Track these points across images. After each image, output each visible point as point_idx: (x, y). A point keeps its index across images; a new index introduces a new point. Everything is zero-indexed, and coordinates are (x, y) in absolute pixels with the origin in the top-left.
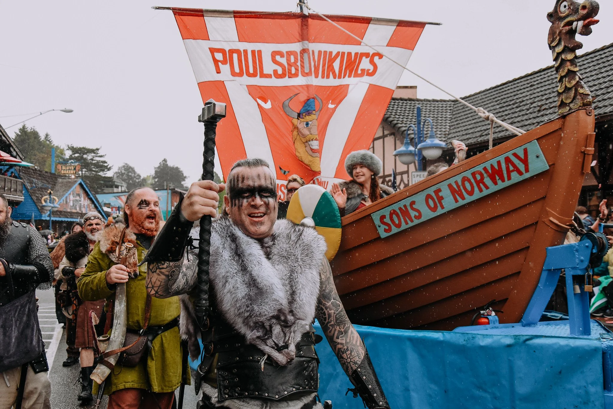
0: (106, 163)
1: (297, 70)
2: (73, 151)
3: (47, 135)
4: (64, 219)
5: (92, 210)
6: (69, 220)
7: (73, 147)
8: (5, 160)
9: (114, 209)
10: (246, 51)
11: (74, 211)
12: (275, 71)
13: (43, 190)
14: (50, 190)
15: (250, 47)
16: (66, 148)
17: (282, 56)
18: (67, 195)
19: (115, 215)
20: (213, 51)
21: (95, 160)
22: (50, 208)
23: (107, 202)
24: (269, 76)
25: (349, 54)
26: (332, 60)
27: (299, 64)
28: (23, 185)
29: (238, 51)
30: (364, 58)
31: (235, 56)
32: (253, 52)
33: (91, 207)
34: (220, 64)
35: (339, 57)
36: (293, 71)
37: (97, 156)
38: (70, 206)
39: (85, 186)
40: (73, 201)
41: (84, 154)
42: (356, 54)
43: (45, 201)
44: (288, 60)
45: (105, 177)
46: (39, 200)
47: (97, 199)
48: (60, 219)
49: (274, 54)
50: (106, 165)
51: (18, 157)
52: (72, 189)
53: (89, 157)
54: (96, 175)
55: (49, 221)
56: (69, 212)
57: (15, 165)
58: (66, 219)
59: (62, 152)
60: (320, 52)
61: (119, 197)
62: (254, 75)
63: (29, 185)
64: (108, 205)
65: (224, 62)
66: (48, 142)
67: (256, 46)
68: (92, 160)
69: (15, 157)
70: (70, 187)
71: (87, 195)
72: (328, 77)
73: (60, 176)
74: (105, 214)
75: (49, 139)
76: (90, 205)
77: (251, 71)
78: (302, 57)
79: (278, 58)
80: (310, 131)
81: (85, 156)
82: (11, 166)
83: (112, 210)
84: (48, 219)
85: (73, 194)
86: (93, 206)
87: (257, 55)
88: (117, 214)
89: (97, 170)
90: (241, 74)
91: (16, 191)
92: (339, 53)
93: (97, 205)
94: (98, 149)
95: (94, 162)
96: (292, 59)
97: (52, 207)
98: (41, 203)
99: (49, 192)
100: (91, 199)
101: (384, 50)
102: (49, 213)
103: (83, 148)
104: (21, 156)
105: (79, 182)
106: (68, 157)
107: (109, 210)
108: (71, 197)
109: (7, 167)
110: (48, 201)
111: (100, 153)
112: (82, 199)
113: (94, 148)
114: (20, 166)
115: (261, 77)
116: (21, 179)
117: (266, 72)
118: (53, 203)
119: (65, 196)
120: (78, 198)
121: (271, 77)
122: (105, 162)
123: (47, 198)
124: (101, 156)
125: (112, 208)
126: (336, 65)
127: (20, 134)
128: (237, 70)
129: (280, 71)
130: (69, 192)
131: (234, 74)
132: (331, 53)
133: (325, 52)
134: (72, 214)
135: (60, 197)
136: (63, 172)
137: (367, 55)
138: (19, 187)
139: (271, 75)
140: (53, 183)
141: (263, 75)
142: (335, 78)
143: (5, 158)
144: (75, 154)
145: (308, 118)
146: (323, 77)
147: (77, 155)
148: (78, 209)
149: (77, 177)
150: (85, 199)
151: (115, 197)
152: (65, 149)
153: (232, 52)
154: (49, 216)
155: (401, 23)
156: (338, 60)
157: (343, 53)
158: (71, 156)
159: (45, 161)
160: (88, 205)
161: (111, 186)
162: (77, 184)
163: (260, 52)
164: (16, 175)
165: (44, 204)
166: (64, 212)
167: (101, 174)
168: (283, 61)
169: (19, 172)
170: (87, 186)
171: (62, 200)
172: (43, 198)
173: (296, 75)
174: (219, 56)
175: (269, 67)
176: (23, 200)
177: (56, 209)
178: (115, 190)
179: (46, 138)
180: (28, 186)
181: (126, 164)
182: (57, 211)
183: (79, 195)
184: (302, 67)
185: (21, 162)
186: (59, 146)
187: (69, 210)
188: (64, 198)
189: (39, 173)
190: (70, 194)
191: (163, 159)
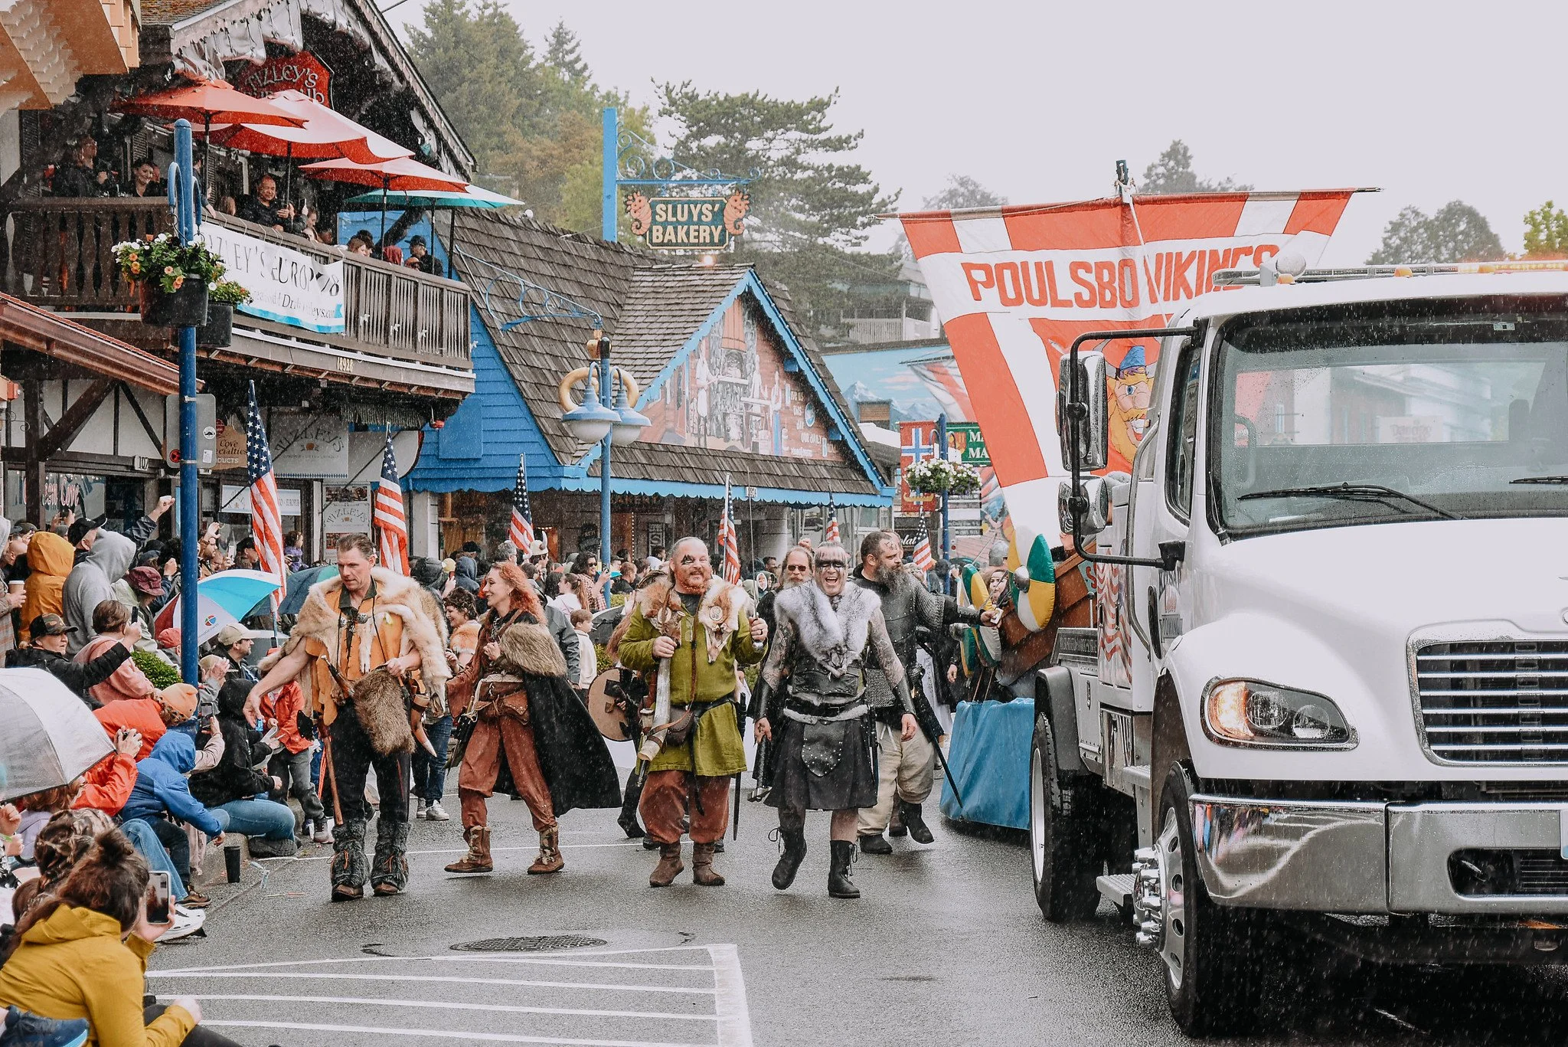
0: (864, 179)
1: (1113, 295)
2: (693, 121)
3: (560, 38)
4: (665, 490)
5: (805, 437)
6: (693, 492)
7: (693, 98)
8: (388, 181)
9: (917, 434)
10: (1025, 265)
11: (715, 443)
12: (1078, 296)
13: (566, 334)
14: (598, 333)
15: (1032, 257)
16: (657, 104)
17: (1088, 270)
18: (680, 357)
19: (921, 469)
20: (968, 267)
21: (805, 169)
22: (603, 431)
23: (872, 396)
24: (1067, 304)
25: (1214, 253)
26: (1182, 267)
27: (1116, 285)
28: (471, 306)
29: (1011, 266)
30: (1242, 256)
31: (1007, 274)
32: (1038, 265)
33: (800, 425)
34: (979, 285)
35: (1196, 260)
36: (1108, 296)
37: (813, 145)
38: (693, 421)
39: (769, 312)
40: (711, 391)
41: (747, 135)
42: (1227, 252)
43: (581, 396)
44: (1099, 278)
45: (855, 258)
46: (547, 386)
47: (827, 379)
48: (649, 489)
49: (1075, 267)
50: (861, 189)
51: (445, 161)
52: (704, 329)
53: (777, 146)
54: (813, 246)
55: (597, 496)
56: (692, 452)
57: (433, 205)
58: (679, 491)
59: (637, 125)
60: (1159, 256)
61: (932, 364)
62: (1041, 302)
63: (500, 308)
64: (881, 412)
65: (988, 284)
66: (565, 75)
67: (1042, 256)
68: (790, 163)
69: (435, 164)
70: (698, 315)
71: (782, 354)
72: (1176, 297)
73: (645, 259)
74: (872, 464)
75: (569, 58)
76: (797, 410)
77: (1036, 295)
78: (1121, 274)
79: (1081, 273)
80: (1134, 403)
81: (754, 145)
82: (413, 210)
83: (906, 440)
84: (591, 485)
85: (711, 353)
86: (810, 415)
87: (1046, 271)
88: (934, 462)
89: (815, 219)
90: (1018, 301)
91: (437, 338)
92: (1193, 254)
93: (832, 413)
94: (820, 106)
95: (799, 175)
96: (1106, 277)
97: (616, 425)
98: (560, 403)
99: (593, 343)
100: (798, 379)
101: (1280, 240)
102: (596, 453)
103: (747, 102)
104: (460, 158)
105: (740, 289)
106: (669, 155)
107: (890, 439)
108: (703, 371)
109: (394, 216)
110: (593, 391)
111: (836, 122)
112: (757, 378)
113: (802, 99)
114: (456, 210)
115: (1053, 305)
116: (460, 275)
117: (1062, 296)
118: (618, 403)
119: (672, 365)
120: (734, 375)
121: (1072, 306)
122: (854, 175)
123: (585, 379)
124: (838, 145)
125: (905, 428)
126: (1191, 275)
127: (429, 34)
128: (1011, 294)
129: (1086, 296)
130: (690, 346)
131: (1005, 301)
132: (1179, 255)
133: (1169, 255)
134: (709, 462)
135: (647, 371)
136: (657, 234)
137: (1247, 251)
138: (454, 322)
139: (1071, 301)
140: (610, 296)
141: (1057, 303)
142: (1189, 296)
143: (387, 168)
144: (700, 135)
145: (1130, 379)
146: (1166, 298)
147: (712, 141)
148: (735, 433)
149: (726, 261)
150: (767, 382)
151: (911, 364)
152: (653, 112)
153: (1001, 267)
154: (600, 468)
155: (1304, 196)
156: (1194, 266)
157: (1202, 253)
158: (683, 144)
159: (556, 178)
160: (786, 411)
161: (891, 311)
162: (729, 303)
163: (1050, 264)
164: (439, 255)
165: (573, 408)
166: (668, 449)
167: (837, 240)
168: (1091, 278)
169: (452, 239)
170: (778, 310)
171: (655, 386)
172: (567, 380)
173: (1112, 304)
174: (979, 275)
175: (1066, 288)
176: (470, 388)
177: (629, 436)
178: (911, 329)
179: (554, 51)
180: (494, 309)
181: (963, 183)
182: (636, 445)
183: (739, 358)
184: (1122, 290)
185: (461, 188)
186: (621, 95)
187: (690, 441)
188: (667, 377)
189: (540, 240)
190: (696, 354)
191: (1167, 148)
